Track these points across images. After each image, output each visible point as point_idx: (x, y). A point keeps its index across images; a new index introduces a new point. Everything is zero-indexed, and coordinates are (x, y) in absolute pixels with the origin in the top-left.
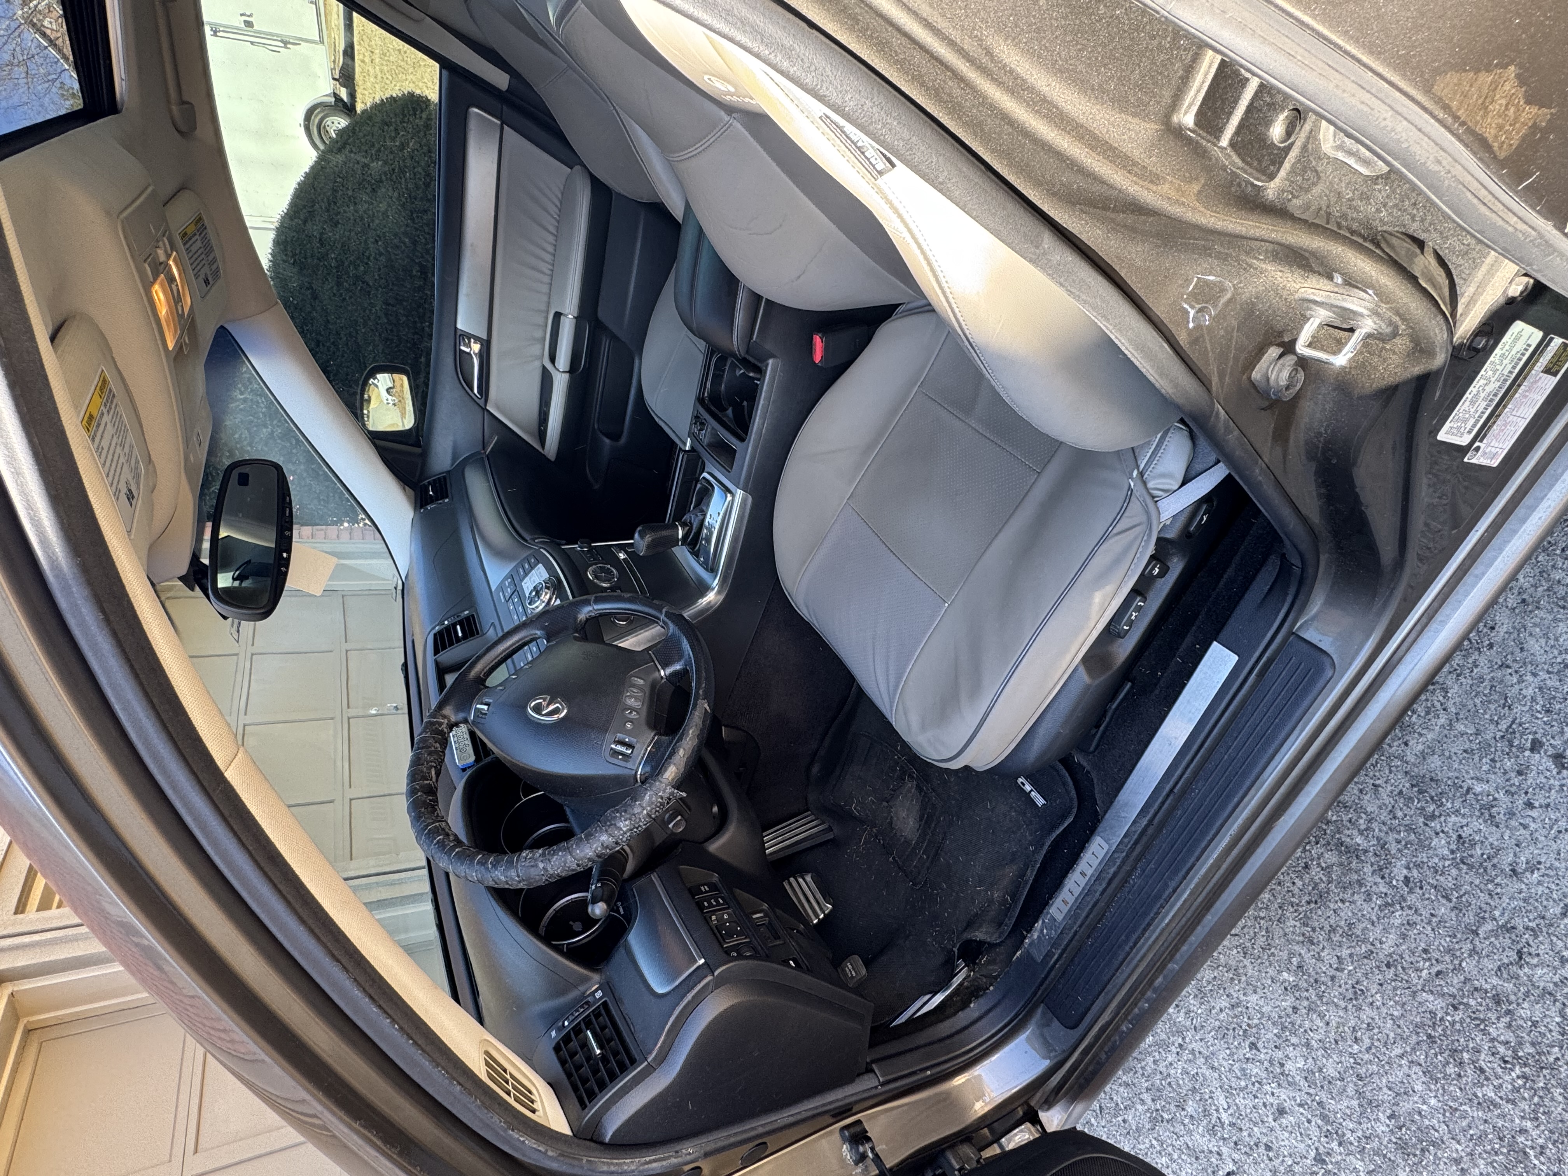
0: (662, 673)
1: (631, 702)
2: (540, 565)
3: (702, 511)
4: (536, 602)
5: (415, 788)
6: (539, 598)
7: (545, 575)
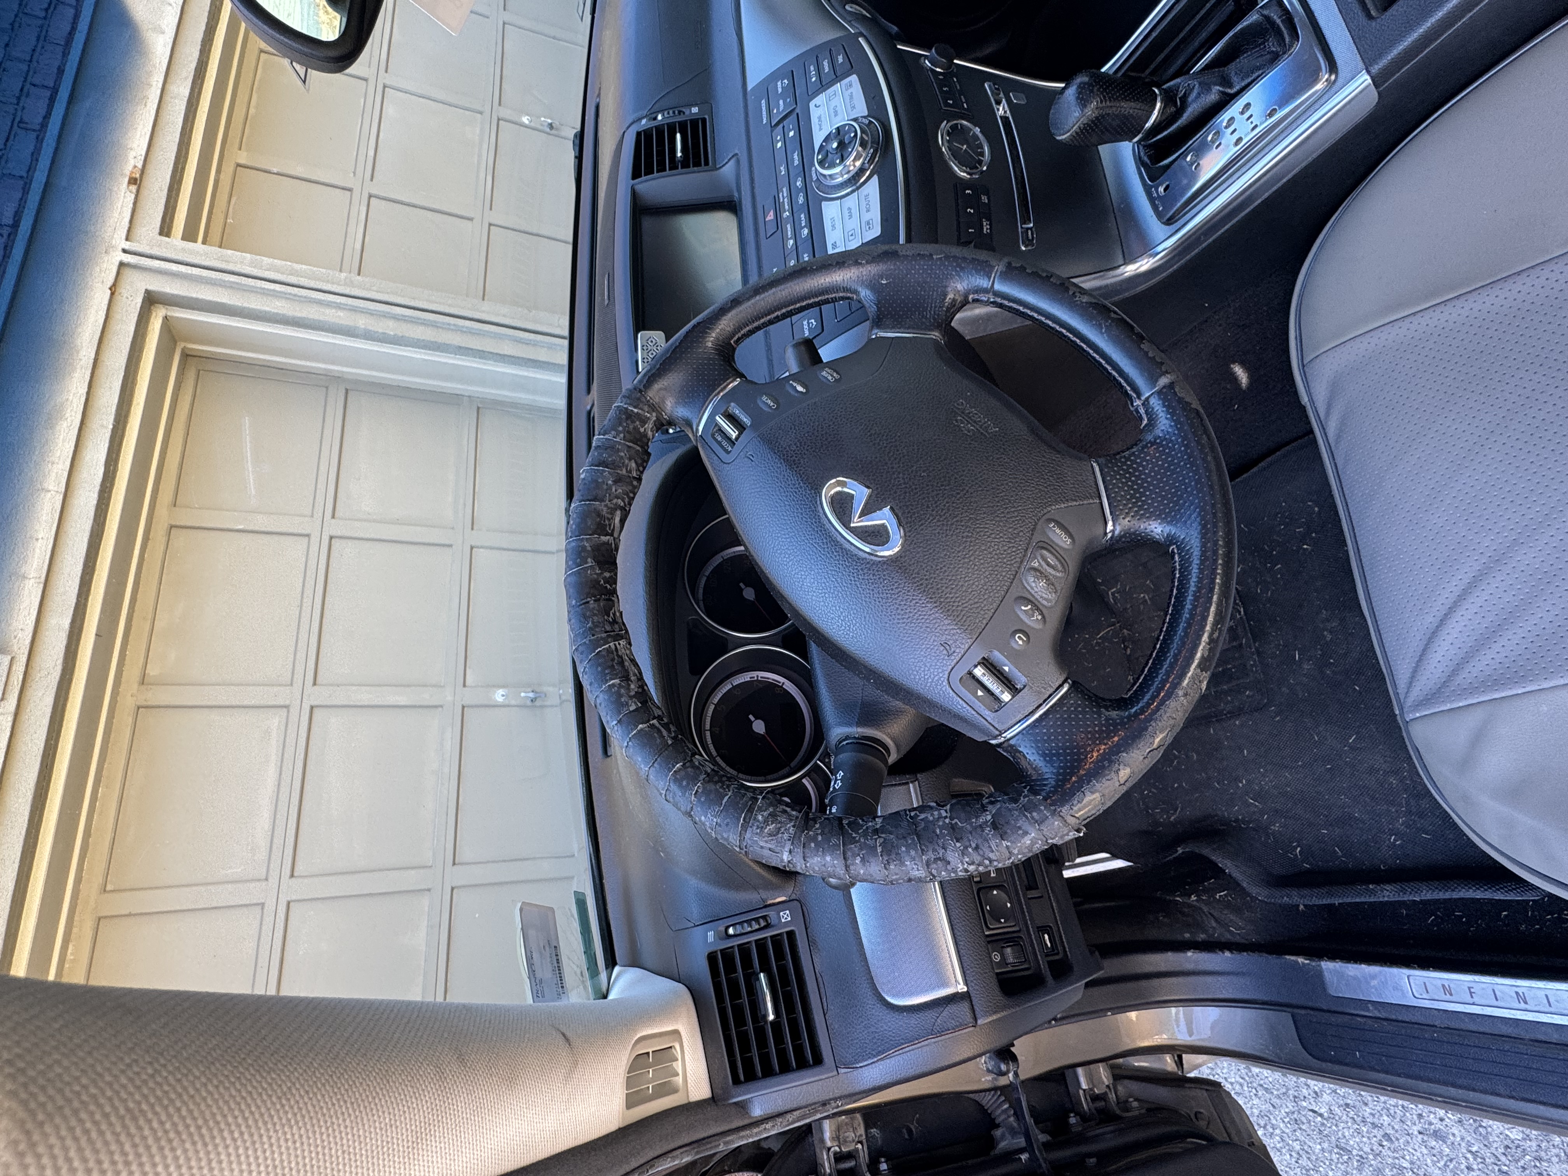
0: (1110, 527)
1: (1038, 588)
2: (854, 78)
3: (1226, 82)
4: (832, 165)
5: (584, 547)
6: (842, 159)
7: (861, 109)
